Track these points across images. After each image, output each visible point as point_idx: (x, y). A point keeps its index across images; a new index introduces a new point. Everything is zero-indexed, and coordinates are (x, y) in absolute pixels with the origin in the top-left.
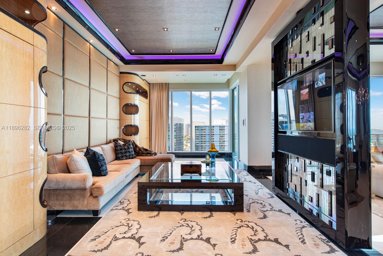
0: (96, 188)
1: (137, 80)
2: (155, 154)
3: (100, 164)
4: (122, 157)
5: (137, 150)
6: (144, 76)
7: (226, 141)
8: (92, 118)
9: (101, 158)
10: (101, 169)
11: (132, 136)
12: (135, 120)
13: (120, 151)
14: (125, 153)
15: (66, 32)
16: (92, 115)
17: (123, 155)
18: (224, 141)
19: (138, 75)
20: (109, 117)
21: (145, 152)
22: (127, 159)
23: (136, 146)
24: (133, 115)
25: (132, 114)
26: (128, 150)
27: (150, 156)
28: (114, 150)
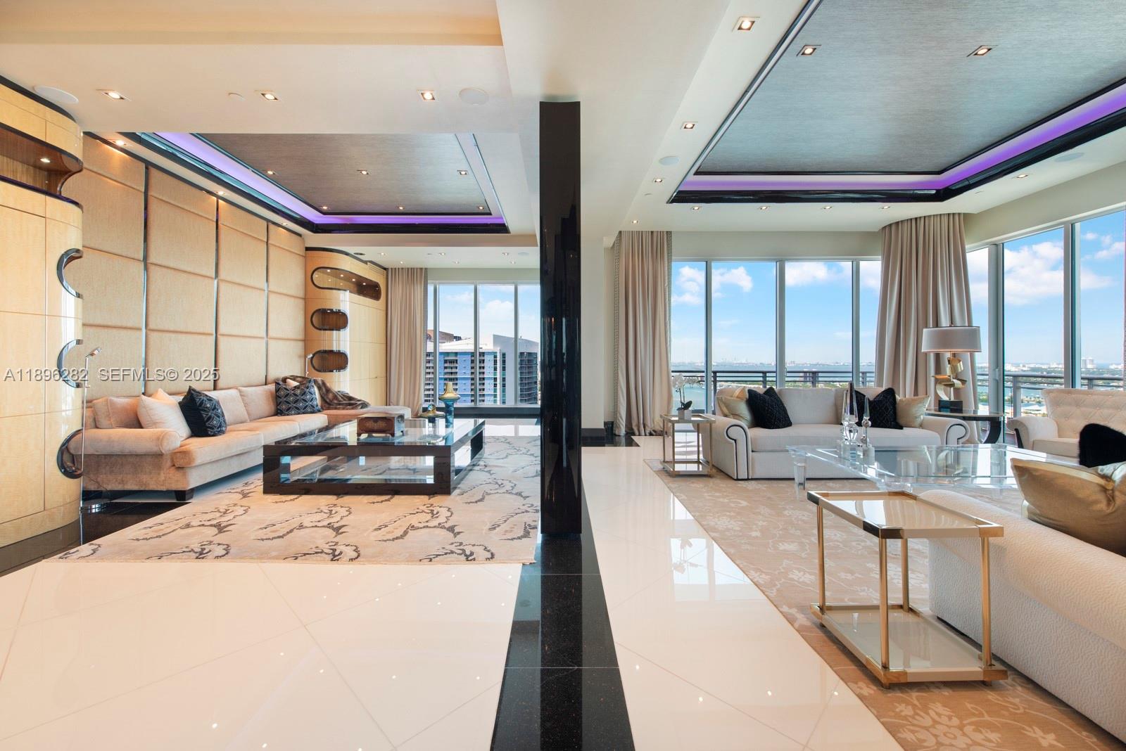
0: (180, 452)
1: (347, 264)
2: (364, 405)
3: (204, 416)
4: (288, 410)
5: (328, 398)
6: (361, 254)
7: (489, 378)
8: (223, 335)
9: (208, 405)
10: (207, 424)
11: (332, 371)
12: (339, 341)
13: (285, 399)
14: (296, 402)
15: (153, 181)
16: (222, 330)
17: (290, 406)
18: (484, 379)
19: (347, 254)
20: (271, 334)
21: (344, 402)
22: (299, 414)
23: (328, 390)
24: (335, 332)
25: (333, 330)
26: (302, 397)
27: (352, 409)
28: (272, 397)
